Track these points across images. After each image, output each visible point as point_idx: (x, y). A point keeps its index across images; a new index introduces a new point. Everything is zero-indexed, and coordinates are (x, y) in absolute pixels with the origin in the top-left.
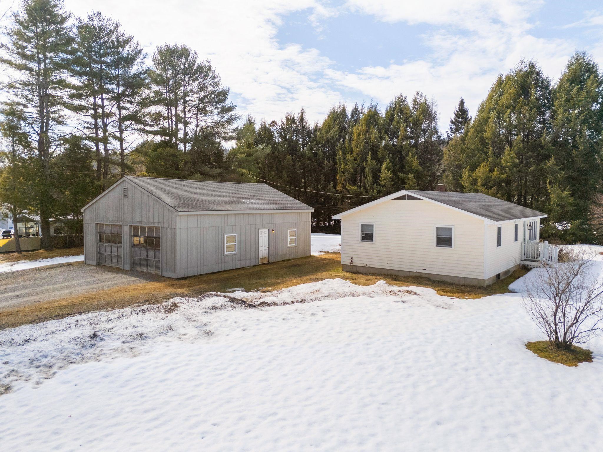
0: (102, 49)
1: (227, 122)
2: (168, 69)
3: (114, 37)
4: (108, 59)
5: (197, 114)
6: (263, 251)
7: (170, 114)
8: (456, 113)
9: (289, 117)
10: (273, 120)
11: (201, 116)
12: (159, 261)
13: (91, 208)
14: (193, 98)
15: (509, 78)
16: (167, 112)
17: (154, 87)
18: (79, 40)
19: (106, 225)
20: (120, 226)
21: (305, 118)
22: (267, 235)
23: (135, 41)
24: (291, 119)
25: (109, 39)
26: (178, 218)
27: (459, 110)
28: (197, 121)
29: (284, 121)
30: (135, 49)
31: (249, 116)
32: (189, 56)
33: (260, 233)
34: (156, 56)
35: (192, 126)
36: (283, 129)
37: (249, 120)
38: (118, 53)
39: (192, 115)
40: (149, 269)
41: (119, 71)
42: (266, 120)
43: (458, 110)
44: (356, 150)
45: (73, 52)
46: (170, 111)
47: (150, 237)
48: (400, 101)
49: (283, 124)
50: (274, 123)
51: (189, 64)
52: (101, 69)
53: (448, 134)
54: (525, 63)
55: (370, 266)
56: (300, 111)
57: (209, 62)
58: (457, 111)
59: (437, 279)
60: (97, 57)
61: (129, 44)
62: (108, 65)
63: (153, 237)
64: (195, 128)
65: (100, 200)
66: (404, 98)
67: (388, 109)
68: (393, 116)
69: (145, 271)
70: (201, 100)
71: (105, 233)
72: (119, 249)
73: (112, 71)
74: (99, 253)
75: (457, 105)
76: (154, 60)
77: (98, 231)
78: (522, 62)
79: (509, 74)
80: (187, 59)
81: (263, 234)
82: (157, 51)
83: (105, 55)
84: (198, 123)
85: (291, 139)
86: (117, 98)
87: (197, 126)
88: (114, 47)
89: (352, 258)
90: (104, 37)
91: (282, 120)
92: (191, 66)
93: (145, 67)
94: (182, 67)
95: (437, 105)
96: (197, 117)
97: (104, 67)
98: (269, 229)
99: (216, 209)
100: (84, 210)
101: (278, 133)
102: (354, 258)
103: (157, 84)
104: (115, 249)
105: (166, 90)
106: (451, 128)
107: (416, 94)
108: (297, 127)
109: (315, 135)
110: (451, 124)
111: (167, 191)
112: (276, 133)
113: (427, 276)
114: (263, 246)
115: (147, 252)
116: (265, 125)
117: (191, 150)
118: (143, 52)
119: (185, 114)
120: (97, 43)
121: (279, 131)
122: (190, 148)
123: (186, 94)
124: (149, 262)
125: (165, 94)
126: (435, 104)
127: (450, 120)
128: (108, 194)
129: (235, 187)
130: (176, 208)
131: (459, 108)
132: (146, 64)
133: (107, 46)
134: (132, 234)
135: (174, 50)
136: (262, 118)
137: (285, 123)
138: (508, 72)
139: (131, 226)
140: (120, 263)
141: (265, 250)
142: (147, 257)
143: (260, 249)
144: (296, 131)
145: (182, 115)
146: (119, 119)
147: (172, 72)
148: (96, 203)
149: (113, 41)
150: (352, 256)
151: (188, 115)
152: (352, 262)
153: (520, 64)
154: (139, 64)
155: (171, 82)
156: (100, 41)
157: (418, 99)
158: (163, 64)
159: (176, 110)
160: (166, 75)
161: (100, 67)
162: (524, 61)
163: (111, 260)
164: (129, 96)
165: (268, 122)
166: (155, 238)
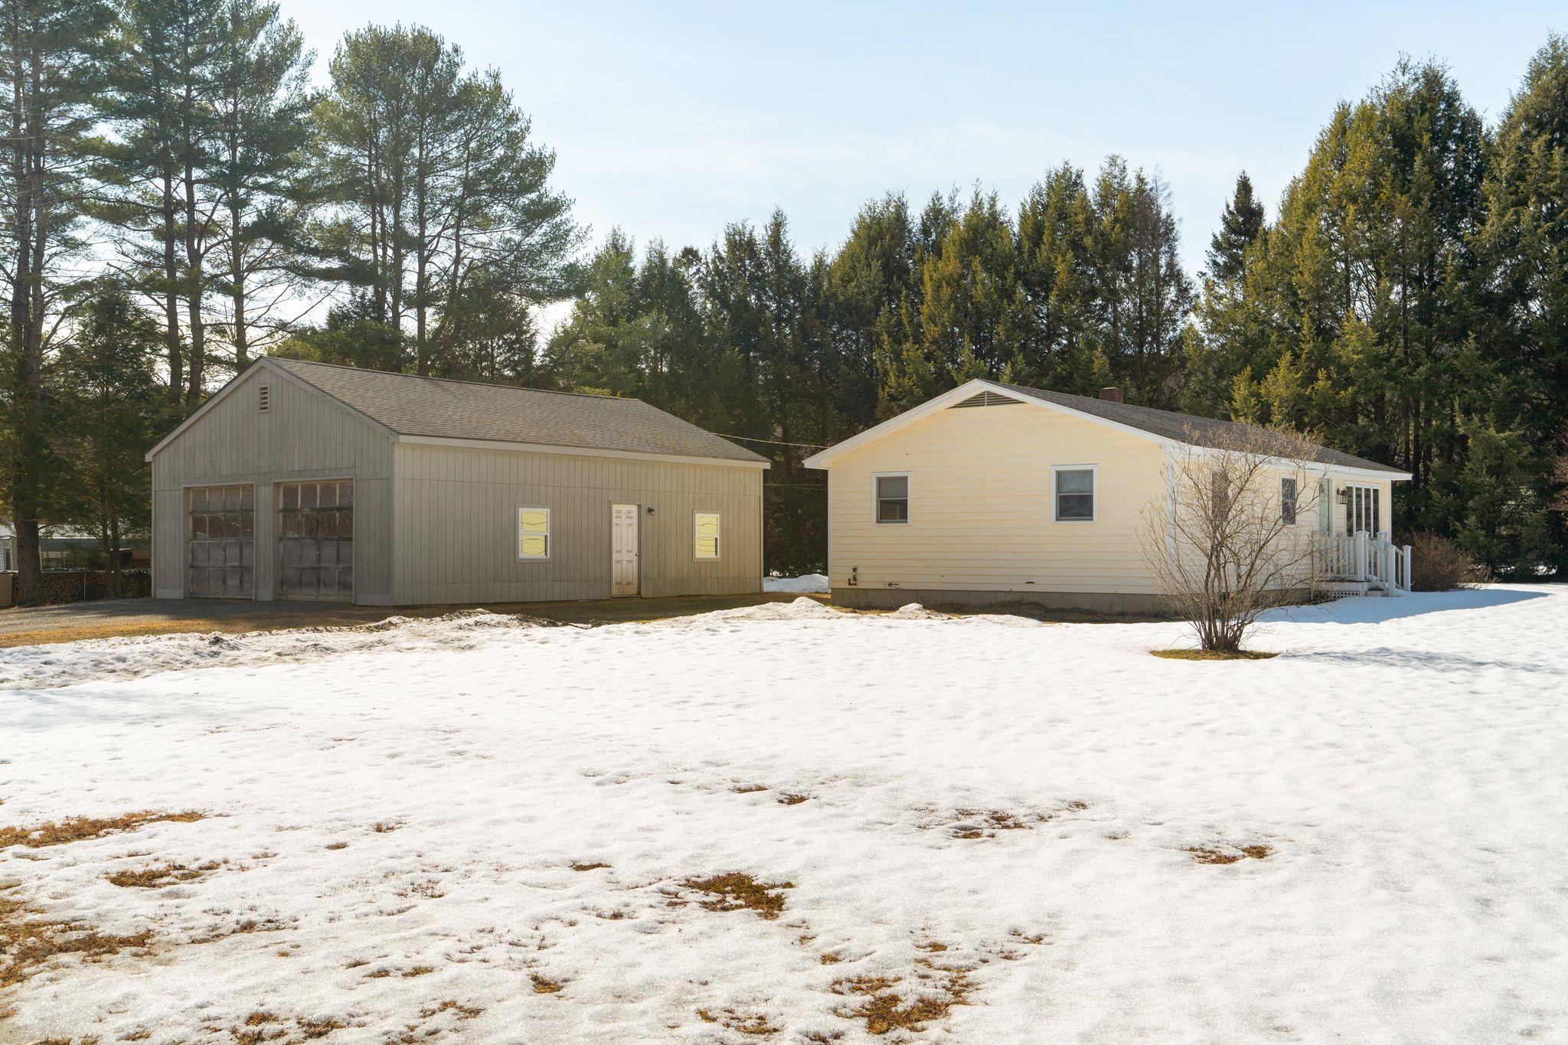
0: (191, 44)
1: (545, 246)
2: (375, 98)
3: (226, 10)
4: (206, 71)
5: (458, 226)
6: (624, 563)
7: (378, 231)
8: (1229, 218)
9: (737, 238)
10: (688, 246)
11: (469, 231)
12: (351, 568)
13: (172, 448)
14: (446, 181)
15: (1366, 114)
16: (370, 221)
17: (335, 149)
18: (128, 19)
19: (212, 489)
20: (248, 489)
21: (785, 242)
22: (635, 521)
23: (283, 18)
24: (741, 245)
25: (211, 15)
26: (398, 452)
27: (1237, 208)
28: (458, 246)
29: (723, 249)
30: (283, 40)
31: (615, 233)
32: (436, 60)
33: (614, 514)
34: (343, 60)
35: (442, 261)
36: (718, 272)
37: (615, 246)
38: (235, 54)
39: (444, 229)
40: (323, 591)
41: (235, 105)
42: (665, 245)
43: (1232, 208)
44: (932, 331)
45: (111, 50)
46: (378, 218)
47: (326, 509)
48: (1065, 185)
49: (720, 258)
50: (690, 255)
51: (434, 81)
52: (188, 98)
53: (1207, 282)
54: (1412, 72)
55: (899, 586)
56: (769, 220)
57: (496, 77)
58: (1230, 213)
59: (1060, 606)
60: (177, 66)
61: (268, 27)
62: (207, 88)
63: (332, 509)
64: (452, 268)
65: (198, 424)
66: (1074, 177)
67: (1027, 208)
68: (1039, 229)
69: (313, 598)
70: (469, 186)
71: (207, 512)
72: (246, 551)
73: (217, 104)
74: (192, 567)
75: (1229, 195)
76: (335, 69)
77: (191, 509)
78: (1404, 69)
79: (1368, 102)
80: (429, 68)
81: (624, 517)
82: (345, 48)
83: (200, 58)
84: (459, 251)
85: (742, 301)
86: (230, 179)
87: (457, 261)
88: (225, 36)
89: (855, 570)
90: (198, 10)
91: (715, 247)
92: (442, 87)
93: (308, 91)
94: (415, 91)
95: (1169, 195)
96: (458, 236)
97: (194, 93)
98: (639, 506)
99: (496, 437)
100: (155, 456)
101: (701, 286)
102: (858, 571)
103: (345, 141)
104: (233, 552)
105: (369, 157)
106: (1215, 263)
107: (1106, 166)
108: (759, 266)
109: (816, 291)
110: (1212, 250)
111: (371, 394)
112: (696, 286)
113: (1036, 599)
114: (624, 551)
115: (319, 549)
116: (663, 261)
117: (437, 331)
118: (305, 49)
119: (423, 228)
120: (180, 27)
121: (705, 280)
122: (435, 325)
123: (427, 168)
124: (323, 573)
125: (366, 168)
126: (1165, 194)
127: (1211, 239)
128: (218, 408)
129: (552, 401)
130: (394, 426)
131: (1236, 203)
132: (314, 83)
133: (205, 36)
134: (281, 506)
135: (394, 42)
136: (652, 239)
137: (724, 255)
138: (1365, 98)
139: (278, 485)
140: (246, 586)
141: (629, 562)
142: (319, 560)
143: (615, 557)
144: (758, 279)
145: (413, 230)
146: (235, 239)
147: (387, 106)
148: (187, 435)
149: (222, 19)
150: (853, 564)
151: (432, 230)
152: (855, 579)
153: (1399, 73)
154: (293, 84)
155: (383, 134)
156: (187, 21)
157: (1115, 177)
158: (360, 85)
159: (396, 216)
160: (369, 113)
161: (184, 93)
162: (1410, 64)
163: (224, 582)
164: (262, 171)
165: (673, 252)
166: (339, 509)
